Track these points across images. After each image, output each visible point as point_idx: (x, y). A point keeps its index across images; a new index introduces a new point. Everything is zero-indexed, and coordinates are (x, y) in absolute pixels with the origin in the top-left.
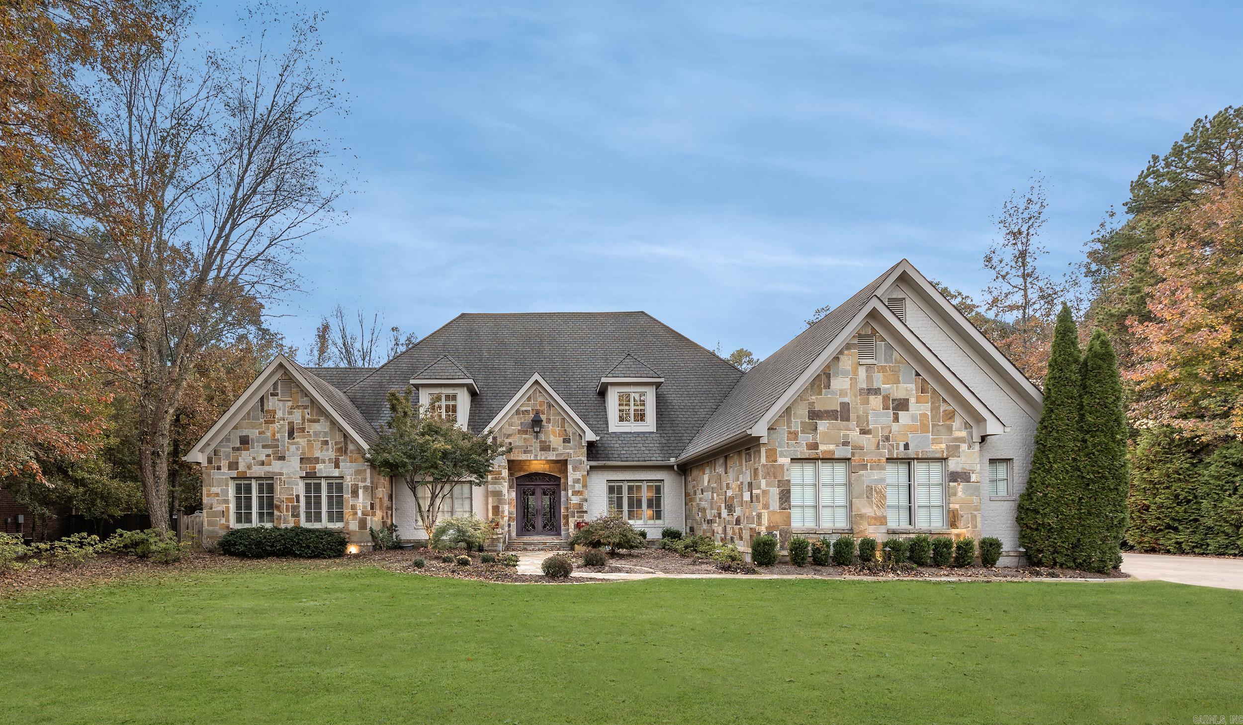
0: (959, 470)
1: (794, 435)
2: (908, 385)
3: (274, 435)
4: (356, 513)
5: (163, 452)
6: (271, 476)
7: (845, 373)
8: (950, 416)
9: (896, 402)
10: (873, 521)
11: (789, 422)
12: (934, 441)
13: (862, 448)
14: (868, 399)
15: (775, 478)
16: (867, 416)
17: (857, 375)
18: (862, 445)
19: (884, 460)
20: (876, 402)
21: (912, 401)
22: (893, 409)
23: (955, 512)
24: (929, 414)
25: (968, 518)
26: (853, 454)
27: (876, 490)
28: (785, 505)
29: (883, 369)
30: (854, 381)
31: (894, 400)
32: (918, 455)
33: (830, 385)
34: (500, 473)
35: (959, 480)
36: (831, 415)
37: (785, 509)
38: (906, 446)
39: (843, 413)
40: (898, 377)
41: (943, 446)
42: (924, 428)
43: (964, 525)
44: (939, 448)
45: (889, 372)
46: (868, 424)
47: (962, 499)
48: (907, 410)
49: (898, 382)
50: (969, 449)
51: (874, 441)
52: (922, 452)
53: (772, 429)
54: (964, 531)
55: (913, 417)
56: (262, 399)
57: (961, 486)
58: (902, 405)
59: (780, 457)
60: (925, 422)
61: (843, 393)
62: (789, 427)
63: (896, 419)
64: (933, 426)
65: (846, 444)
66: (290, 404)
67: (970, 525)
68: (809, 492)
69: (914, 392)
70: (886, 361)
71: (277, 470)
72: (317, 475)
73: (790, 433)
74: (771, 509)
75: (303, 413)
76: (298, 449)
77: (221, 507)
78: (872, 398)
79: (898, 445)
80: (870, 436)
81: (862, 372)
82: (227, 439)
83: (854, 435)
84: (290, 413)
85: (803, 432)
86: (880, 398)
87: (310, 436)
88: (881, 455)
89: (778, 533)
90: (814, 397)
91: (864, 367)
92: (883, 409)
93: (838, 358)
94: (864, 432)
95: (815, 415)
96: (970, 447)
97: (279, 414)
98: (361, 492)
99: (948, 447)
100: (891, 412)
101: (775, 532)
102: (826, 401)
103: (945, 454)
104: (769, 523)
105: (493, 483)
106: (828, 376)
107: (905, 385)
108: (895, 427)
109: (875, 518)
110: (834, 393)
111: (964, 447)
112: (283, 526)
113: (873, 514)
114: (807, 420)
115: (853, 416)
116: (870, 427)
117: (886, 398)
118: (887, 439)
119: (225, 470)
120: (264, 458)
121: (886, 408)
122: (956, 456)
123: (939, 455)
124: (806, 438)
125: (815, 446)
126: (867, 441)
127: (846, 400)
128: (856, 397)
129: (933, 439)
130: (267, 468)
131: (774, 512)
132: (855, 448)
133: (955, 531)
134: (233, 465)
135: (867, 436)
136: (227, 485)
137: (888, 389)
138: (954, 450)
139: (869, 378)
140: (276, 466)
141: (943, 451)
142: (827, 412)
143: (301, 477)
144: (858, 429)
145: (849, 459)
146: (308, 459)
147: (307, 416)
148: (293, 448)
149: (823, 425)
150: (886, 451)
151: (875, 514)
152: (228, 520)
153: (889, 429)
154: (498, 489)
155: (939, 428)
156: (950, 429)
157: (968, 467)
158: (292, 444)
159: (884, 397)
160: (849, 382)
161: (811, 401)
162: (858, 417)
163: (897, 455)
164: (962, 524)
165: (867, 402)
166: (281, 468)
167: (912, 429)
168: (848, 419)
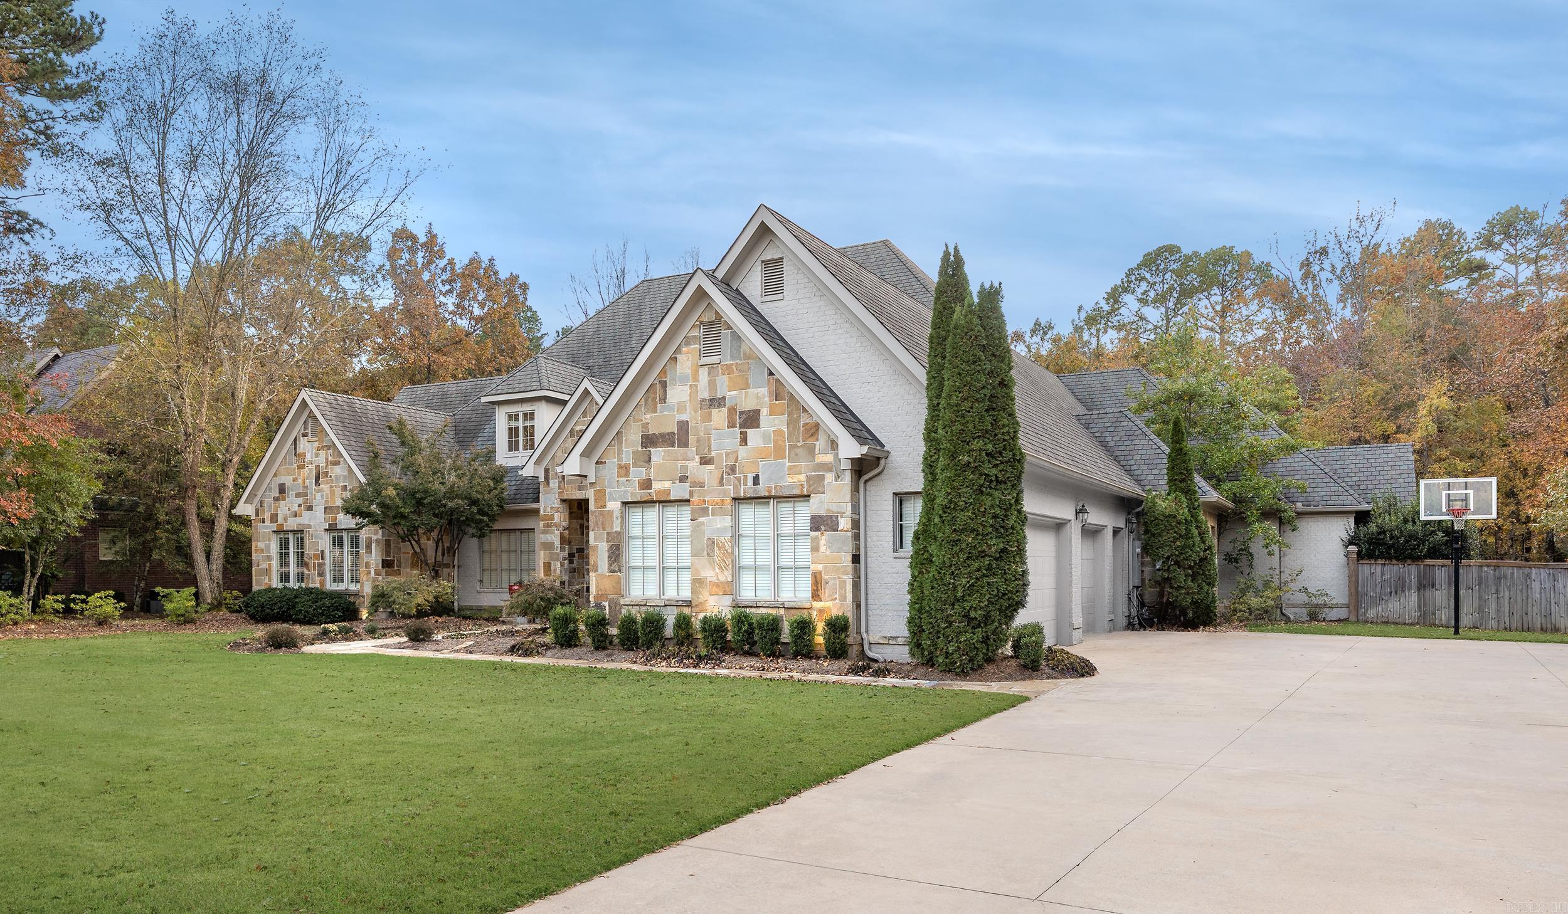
0: (823, 512)
1: (624, 470)
2: (759, 390)
3: (304, 482)
4: (369, 573)
5: (222, 505)
6: (302, 529)
7: (684, 380)
8: (812, 431)
9: (744, 416)
10: (715, 589)
11: (620, 452)
12: (792, 472)
13: (702, 485)
14: (710, 414)
15: (604, 529)
16: (709, 438)
17: (698, 381)
18: (702, 481)
19: (728, 500)
20: (719, 416)
21: (764, 412)
22: (740, 428)
23: (818, 576)
24: (786, 430)
25: (835, 584)
26: (691, 493)
27: (718, 544)
28: (615, 566)
29: (728, 369)
30: (694, 388)
31: (741, 413)
32: (770, 491)
33: (665, 398)
34: (552, 518)
35: (823, 528)
36: (667, 440)
37: (614, 572)
38: (756, 480)
39: (679, 437)
40: (747, 379)
41: (802, 477)
42: (779, 453)
43: (831, 596)
44: (796, 481)
45: (736, 373)
46: (710, 450)
47: (827, 556)
48: (758, 426)
49: (747, 386)
50: (836, 481)
51: (717, 474)
52: (775, 487)
53: (602, 463)
54: (829, 604)
55: (766, 437)
56: (295, 440)
57: (824, 538)
58: (751, 419)
59: (609, 501)
60: (780, 443)
61: (681, 408)
62: (620, 459)
63: (744, 441)
64: (791, 447)
65: (683, 479)
66: (316, 444)
67: (837, 596)
68: (652, 547)
69: (766, 399)
70: (733, 358)
71: (306, 522)
72: (338, 527)
73: (620, 467)
74: (600, 571)
75: (326, 453)
76: (322, 496)
77: (264, 566)
78: (715, 411)
79: (746, 477)
80: (712, 467)
81: (704, 373)
82: (269, 489)
83: (693, 466)
84: (317, 455)
85: (635, 465)
86: (725, 410)
87: (332, 480)
88: (725, 493)
89: (606, 604)
90: (648, 416)
91: (706, 368)
92: (728, 427)
93: (676, 358)
94: (705, 461)
95: (649, 441)
96: (838, 477)
97: (308, 458)
98: (373, 545)
99: (808, 478)
100: (737, 429)
101: (604, 603)
102: (663, 421)
103: (805, 489)
104: (597, 591)
105: (544, 532)
106: (664, 385)
107: (755, 390)
108: (742, 452)
109: (717, 585)
110: (671, 409)
111: (829, 477)
112: (311, 586)
113: (714, 579)
114: (640, 449)
115: (692, 439)
116: (713, 454)
117: (732, 411)
118: (733, 470)
119: (268, 523)
120: (296, 508)
121: (731, 425)
122: (819, 492)
123: (797, 492)
124: (638, 474)
125: (647, 484)
126: (708, 474)
127: (684, 417)
128: (696, 412)
129: (790, 468)
130: (298, 520)
131: (602, 576)
132: (694, 484)
133: (818, 605)
134: (274, 517)
135: (708, 467)
136: (269, 540)
137: (735, 398)
138: (816, 483)
139: (712, 384)
140: (306, 518)
141: (802, 485)
142: (662, 435)
143: (326, 530)
144: (697, 458)
145: (688, 501)
146: (331, 507)
147: (330, 458)
148: (319, 495)
149: (658, 454)
150: (731, 487)
151: (718, 579)
152: (270, 580)
153: (735, 455)
154: (550, 539)
155: (799, 451)
156: (811, 451)
157: (834, 508)
158: (318, 491)
159: (729, 410)
160: (689, 391)
161: (644, 421)
162: (698, 440)
163: (744, 493)
164: (827, 594)
165: (708, 418)
166: (310, 519)
167: (763, 454)
168: (686, 445)
